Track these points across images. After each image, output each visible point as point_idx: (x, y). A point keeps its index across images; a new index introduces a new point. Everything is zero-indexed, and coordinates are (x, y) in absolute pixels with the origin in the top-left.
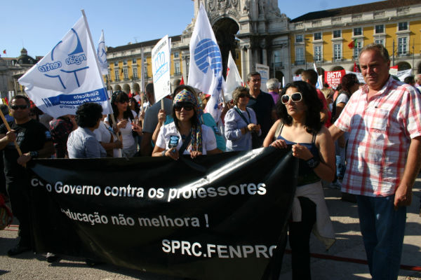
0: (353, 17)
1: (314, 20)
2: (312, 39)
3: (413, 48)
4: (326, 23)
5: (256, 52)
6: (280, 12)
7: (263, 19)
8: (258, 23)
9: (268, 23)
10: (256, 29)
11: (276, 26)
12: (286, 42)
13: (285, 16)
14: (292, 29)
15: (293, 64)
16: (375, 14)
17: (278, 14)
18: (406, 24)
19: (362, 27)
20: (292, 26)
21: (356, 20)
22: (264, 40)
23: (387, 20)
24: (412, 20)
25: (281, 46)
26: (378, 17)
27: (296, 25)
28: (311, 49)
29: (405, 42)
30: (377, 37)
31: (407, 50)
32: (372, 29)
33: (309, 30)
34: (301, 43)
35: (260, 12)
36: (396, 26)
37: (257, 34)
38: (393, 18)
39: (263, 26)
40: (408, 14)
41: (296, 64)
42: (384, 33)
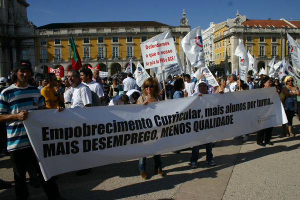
0: (83, 30)
1: (55, 29)
2: (54, 44)
3: (121, 54)
4: (64, 32)
5: (6, 50)
6: (27, 20)
7: (13, 23)
8: (8, 26)
9: (17, 27)
10: (6, 31)
11: (23, 31)
12: (33, 44)
13: (32, 23)
14: (38, 35)
15: (39, 62)
16: (98, 30)
17: (26, 21)
18: (117, 38)
19: (89, 37)
20: (37, 31)
21: (85, 32)
22: (14, 41)
23: (105, 34)
24: (121, 36)
25: (29, 47)
26: (100, 32)
27: (40, 32)
28: (52, 51)
29: (117, 50)
30: (99, 45)
31: (119, 55)
32: (96, 39)
33: (51, 36)
34: (44, 46)
35: (9, 18)
36: (111, 39)
37: (7, 36)
38: (109, 34)
39: (12, 30)
40: (118, 32)
41: (41, 61)
42: (104, 43)
